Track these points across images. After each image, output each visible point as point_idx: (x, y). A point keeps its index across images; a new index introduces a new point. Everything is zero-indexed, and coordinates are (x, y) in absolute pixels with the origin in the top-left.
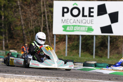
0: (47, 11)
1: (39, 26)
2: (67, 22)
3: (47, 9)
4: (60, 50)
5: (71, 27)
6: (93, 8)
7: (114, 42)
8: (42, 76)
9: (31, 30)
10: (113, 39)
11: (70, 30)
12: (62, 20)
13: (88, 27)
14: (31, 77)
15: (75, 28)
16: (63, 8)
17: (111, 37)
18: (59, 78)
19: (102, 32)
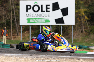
0: (15, 8)
1: (9, 20)
2: (30, 16)
3: (15, 7)
4: (25, 37)
5: (33, 19)
6: (49, 5)
7: (65, 30)
8: (19, 54)
9: (3, 23)
10: (65, 28)
11: (33, 22)
12: (26, 15)
13: (46, 19)
14: (11, 55)
15: (36, 20)
16: (27, 6)
17: (63, 26)
18: (32, 55)
19: (57, 23)
